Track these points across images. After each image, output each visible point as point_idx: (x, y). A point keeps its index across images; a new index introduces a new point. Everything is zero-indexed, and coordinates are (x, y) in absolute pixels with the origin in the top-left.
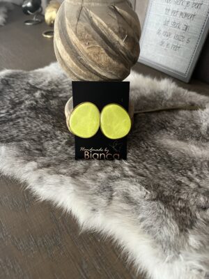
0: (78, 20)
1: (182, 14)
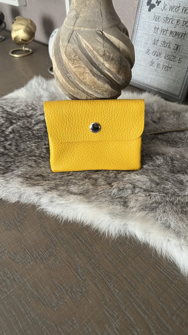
0: (69, 42)
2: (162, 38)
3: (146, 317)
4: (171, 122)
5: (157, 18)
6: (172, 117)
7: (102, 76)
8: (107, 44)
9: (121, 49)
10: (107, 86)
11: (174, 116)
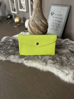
0: (32, 22)
1: (57, 21)
2: (55, 22)
3: (53, 91)
5: (54, 17)
7: (40, 30)
9: (45, 24)
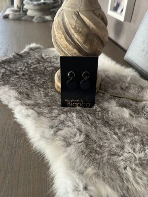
4: (133, 92)
6: (136, 89)
7: (73, 43)
8: (79, 22)
9: (90, 28)
10: (75, 51)
11: (138, 89)
